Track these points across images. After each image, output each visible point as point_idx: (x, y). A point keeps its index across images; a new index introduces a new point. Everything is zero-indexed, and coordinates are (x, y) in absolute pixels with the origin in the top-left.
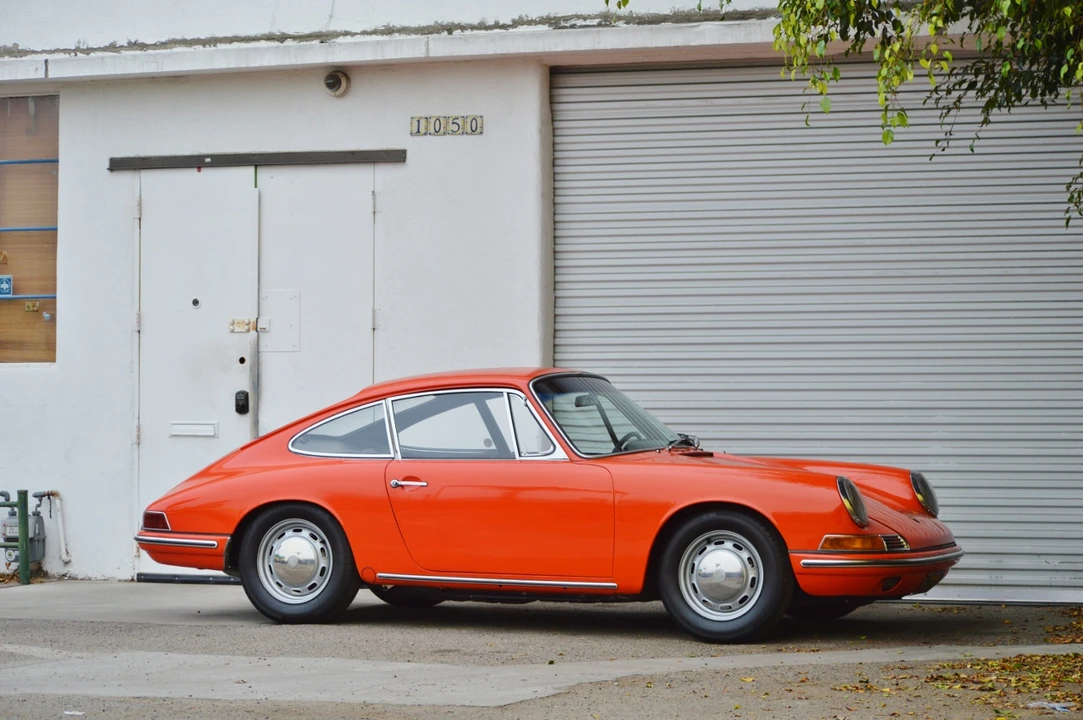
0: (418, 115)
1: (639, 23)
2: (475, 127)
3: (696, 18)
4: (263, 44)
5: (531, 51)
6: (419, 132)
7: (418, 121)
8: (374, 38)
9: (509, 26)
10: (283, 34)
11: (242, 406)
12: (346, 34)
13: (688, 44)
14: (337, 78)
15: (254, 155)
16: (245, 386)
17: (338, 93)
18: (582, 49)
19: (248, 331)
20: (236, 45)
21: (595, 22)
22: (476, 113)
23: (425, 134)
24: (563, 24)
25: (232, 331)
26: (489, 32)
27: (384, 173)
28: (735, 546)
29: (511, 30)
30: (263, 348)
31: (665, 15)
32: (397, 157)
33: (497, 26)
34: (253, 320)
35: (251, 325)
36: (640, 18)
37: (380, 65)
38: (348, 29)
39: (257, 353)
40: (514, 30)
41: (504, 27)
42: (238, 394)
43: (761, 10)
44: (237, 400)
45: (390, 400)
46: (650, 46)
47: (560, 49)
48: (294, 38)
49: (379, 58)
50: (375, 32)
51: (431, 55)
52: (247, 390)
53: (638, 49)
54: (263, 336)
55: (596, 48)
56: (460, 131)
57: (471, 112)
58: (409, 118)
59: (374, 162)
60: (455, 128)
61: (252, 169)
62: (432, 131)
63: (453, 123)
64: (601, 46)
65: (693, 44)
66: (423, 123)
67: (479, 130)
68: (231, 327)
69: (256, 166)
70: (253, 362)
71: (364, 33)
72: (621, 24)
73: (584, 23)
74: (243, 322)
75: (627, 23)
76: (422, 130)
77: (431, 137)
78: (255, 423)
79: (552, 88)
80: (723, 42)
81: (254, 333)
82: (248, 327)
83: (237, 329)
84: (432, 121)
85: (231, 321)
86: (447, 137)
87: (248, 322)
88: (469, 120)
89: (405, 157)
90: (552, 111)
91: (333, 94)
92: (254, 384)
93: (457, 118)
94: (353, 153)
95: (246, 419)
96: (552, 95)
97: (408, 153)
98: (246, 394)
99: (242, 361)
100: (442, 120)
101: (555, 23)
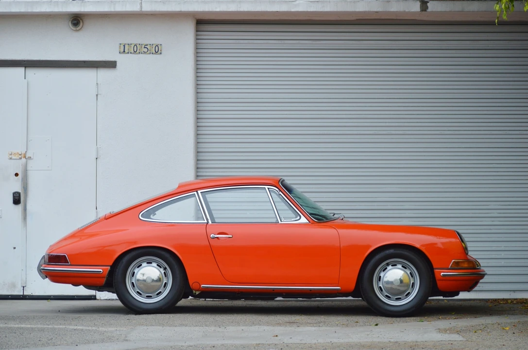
0: (124, 42)
2: (157, 50)
5: (201, 10)
6: (124, 51)
7: (124, 46)
11: (17, 200)
13: (290, 10)
14: (77, 20)
15: (25, 61)
16: (18, 189)
17: (78, 29)
18: (230, 10)
19: (21, 158)
22: (157, 43)
23: (128, 53)
25: (11, 159)
27: (103, 74)
28: (402, 266)
30: (29, 168)
32: (112, 65)
34: (24, 152)
35: (23, 155)
37: (101, 15)
39: (26, 171)
42: (14, 193)
44: (14, 196)
45: (199, 192)
46: (269, 10)
47: (218, 10)
49: (113, 10)
51: (143, 10)
52: (19, 191)
53: (262, 11)
54: (29, 161)
55: (238, 10)
56: (149, 52)
57: (155, 42)
58: (118, 46)
59: (97, 67)
60: (146, 50)
61: (23, 69)
62: (132, 51)
63: (145, 48)
64: (242, 9)
65: (293, 10)
66: (127, 47)
67: (159, 52)
68: (10, 156)
69: (25, 67)
70: (23, 176)
74: (18, 153)
76: (126, 51)
77: (131, 54)
78: (25, 209)
79: (197, 31)
80: (309, 10)
81: (24, 160)
82: (20, 156)
83: (13, 157)
84: (133, 46)
85: (10, 153)
86: (141, 55)
87: (20, 153)
88: (154, 46)
89: (116, 65)
90: (197, 43)
91: (75, 29)
92: (24, 187)
93: (147, 45)
94: (84, 62)
95: (19, 207)
96: (197, 35)
97: (117, 63)
98: (19, 194)
99: (17, 175)
100: (138, 46)
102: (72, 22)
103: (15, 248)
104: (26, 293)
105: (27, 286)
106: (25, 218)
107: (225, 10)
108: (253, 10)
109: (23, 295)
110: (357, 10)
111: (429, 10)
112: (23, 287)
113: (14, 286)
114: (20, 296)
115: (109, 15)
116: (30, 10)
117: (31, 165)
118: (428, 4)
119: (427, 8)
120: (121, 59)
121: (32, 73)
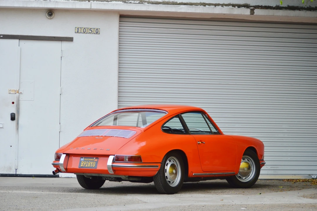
0: (78, 27)
1: (152, 4)
2: (97, 32)
6: (78, 32)
7: (78, 29)
11: (13, 118)
15: (19, 36)
16: (14, 111)
17: (51, 18)
19: (16, 93)
21: (138, 2)
23: (80, 33)
24: (127, 2)
25: (10, 93)
27: (65, 45)
29: (110, 2)
30: (20, 99)
31: (160, 2)
32: (70, 39)
34: (17, 90)
35: (17, 91)
36: (152, 2)
39: (18, 101)
40: (111, 2)
42: (11, 114)
43: (190, 3)
44: (11, 116)
46: (164, 11)
49: (74, 7)
51: (92, 8)
52: (15, 112)
53: (161, 11)
54: (21, 95)
56: (92, 33)
57: (96, 27)
58: (74, 29)
59: (62, 41)
60: (90, 31)
62: (83, 32)
65: (178, 11)
66: (79, 29)
67: (99, 33)
68: (10, 92)
69: (19, 39)
70: (16, 103)
72: (146, 3)
73: (134, 2)
74: (14, 90)
75: (148, 3)
76: (79, 31)
77: (82, 34)
78: (18, 124)
79: (120, 21)
80: (188, 12)
81: (17, 94)
82: (15, 92)
83: (11, 93)
84: (83, 29)
85: (10, 90)
86: (87, 34)
87: (15, 90)
88: (95, 29)
89: (73, 40)
90: (119, 29)
91: (49, 18)
92: (17, 110)
93: (91, 29)
94: (54, 37)
95: (14, 122)
96: (120, 24)
97: (74, 38)
98: (14, 114)
99: (13, 103)
100: (86, 29)
101: (125, 1)
102: (48, 14)
103: (11, 146)
104: (17, 173)
105: (18, 169)
106: (17, 129)
107: (140, 10)
108: (156, 10)
109: (16, 174)
110: (215, 12)
111: (255, 14)
112: (16, 169)
113: (10, 168)
114: (14, 174)
115: (69, 10)
116: (25, 6)
117: (22, 97)
118: (255, 11)
119: (254, 13)
120: (76, 36)
121: (23, 43)
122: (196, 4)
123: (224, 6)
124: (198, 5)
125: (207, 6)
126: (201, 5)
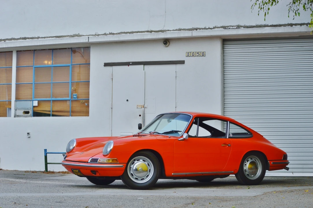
0: (188, 51)
1: (247, 28)
2: (203, 55)
3: (263, 26)
4: (146, 33)
6: (188, 56)
7: (188, 53)
8: (176, 31)
9: (212, 28)
10: (151, 30)
11: (140, 127)
12: (168, 30)
13: (262, 33)
14: (166, 42)
15: (144, 62)
17: (166, 46)
19: (142, 108)
20: (138, 33)
21: (235, 27)
23: (190, 56)
24: (227, 28)
25: (137, 108)
26: (207, 30)
27: (179, 66)
30: (146, 112)
31: (254, 26)
32: (182, 62)
33: (209, 28)
34: (143, 105)
35: (143, 106)
36: (247, 26)
37: (178, 38)
38: (169, 29)
39: (144, 114)
40: (214, 29)
41: (211, 29)
42: (139, 124)
43: (279, 25)
46: (252, 33)
47: (228, 34)
48: (154, 31)
50: (176, 30)
51: (193, 36)
52: (141, 123)
53: (248, 34)
54: (146, 109)
55: (238, 34)
56: (199, 56)
57: (203, 51)
58: (186, 52)
59: (176, 64)
60: (198, 55)
61: (143, 65)
62: (192, 56)
63: (197, 53)
66: (189, 53)
67: (204, 55)
68: (137, 107)
69: (144, 65)
70: (143, 116)
71: (173, 30)
72: (242, 28)
73: (232, 28)
74: (140, 105)
75: (244, 28)
76: (189, 55)
79: (223, 45)
80: (271, 32)
83: (139, 107)
84: (192, 53)
85: (137, 105)
86: (196, 57)
88: (202, 53)
89: (184, 63)
90: (223, 51)
92: (143, 122)
93: (199, 52)
94: (170, 61)
96: (222, 47)
97: (185, 61)
99: (140, 116)
100: (194, 53)
101: (225, 28)
102: (163, 43)
107: (231, 34)
115: (181, 38)
116: (142, 38)
120: (187, 60)
121: (147, 67)
122: (285, 25)
123: (309, 25)
124: (286, 26)
125: (294, 26)
126: (288, 26)
